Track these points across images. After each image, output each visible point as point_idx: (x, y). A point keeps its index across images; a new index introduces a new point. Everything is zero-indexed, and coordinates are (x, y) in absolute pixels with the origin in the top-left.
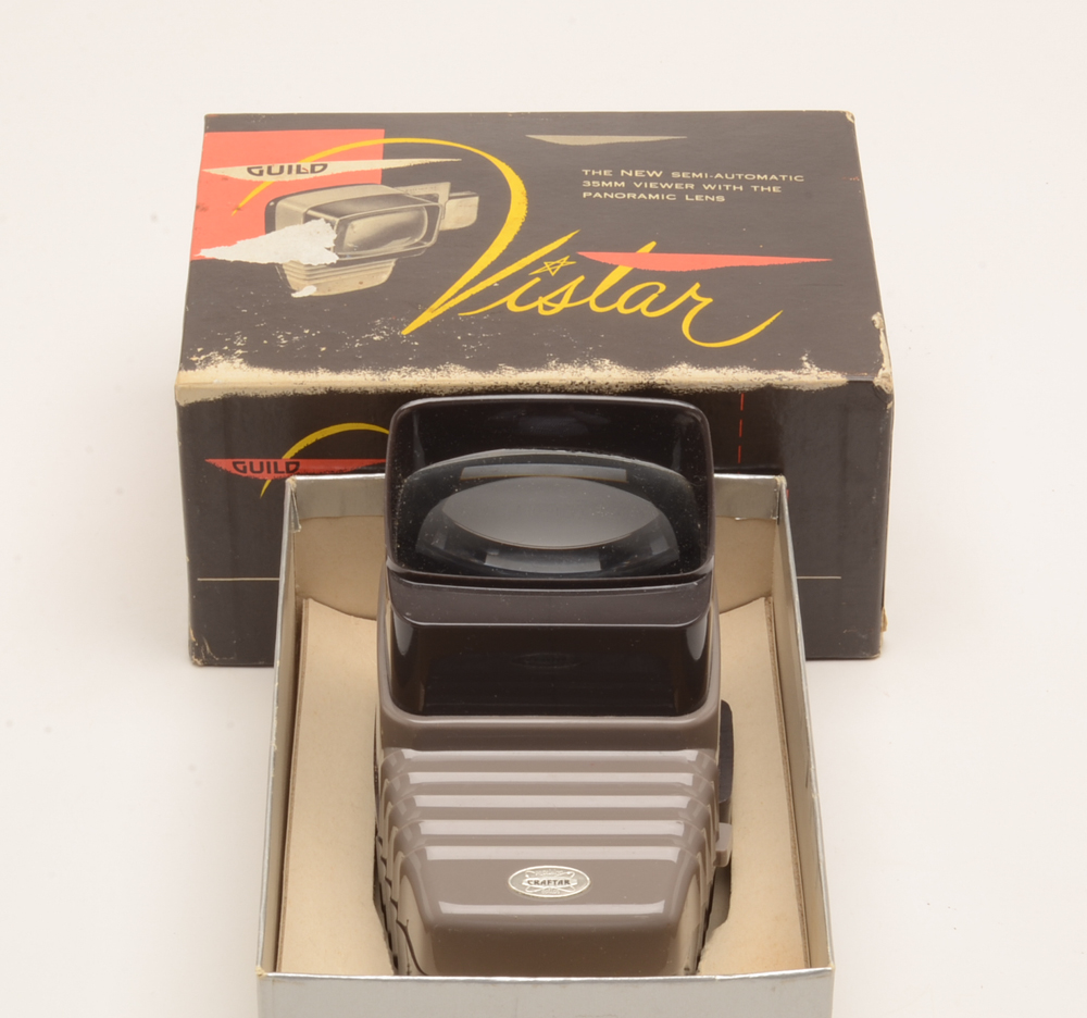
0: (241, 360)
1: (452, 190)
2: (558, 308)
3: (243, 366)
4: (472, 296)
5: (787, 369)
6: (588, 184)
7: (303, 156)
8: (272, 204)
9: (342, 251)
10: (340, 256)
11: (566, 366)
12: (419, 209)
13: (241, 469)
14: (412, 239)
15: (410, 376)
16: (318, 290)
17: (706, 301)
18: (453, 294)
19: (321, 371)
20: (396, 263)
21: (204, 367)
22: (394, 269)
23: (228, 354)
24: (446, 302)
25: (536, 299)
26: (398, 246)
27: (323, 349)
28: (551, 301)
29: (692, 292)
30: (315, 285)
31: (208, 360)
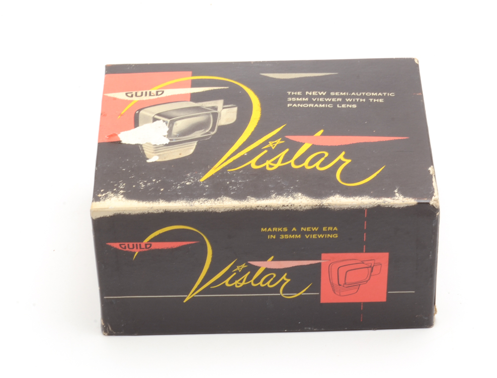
0: (122, 196)
1: (225, 104)
2: (276, 166)
3: (123, 199)
4: (234, 161)
5: (388, 197)
6: (290, 99)
7: (152, 87)
8: (137, 112)
9: (171, 137)
10: (171, 140)
11: (280, 197)
12: (208, 114)
13: (124, 247)
14: (205, 130)
15: (204, 203)
16: (159, 158)
17: (348, 161)
18: (225, 160)
19: (161, 201)
20: (198, 143)
21: (104, 200)
22: (197, 146)
23: (116, 193)
24: (222, 164)
25: (265, 162)
26: (198, 134)
27: (162, 190)
28: (273, 162)
29: (341, 157)
30: (158, 155)
31: (106, 196)
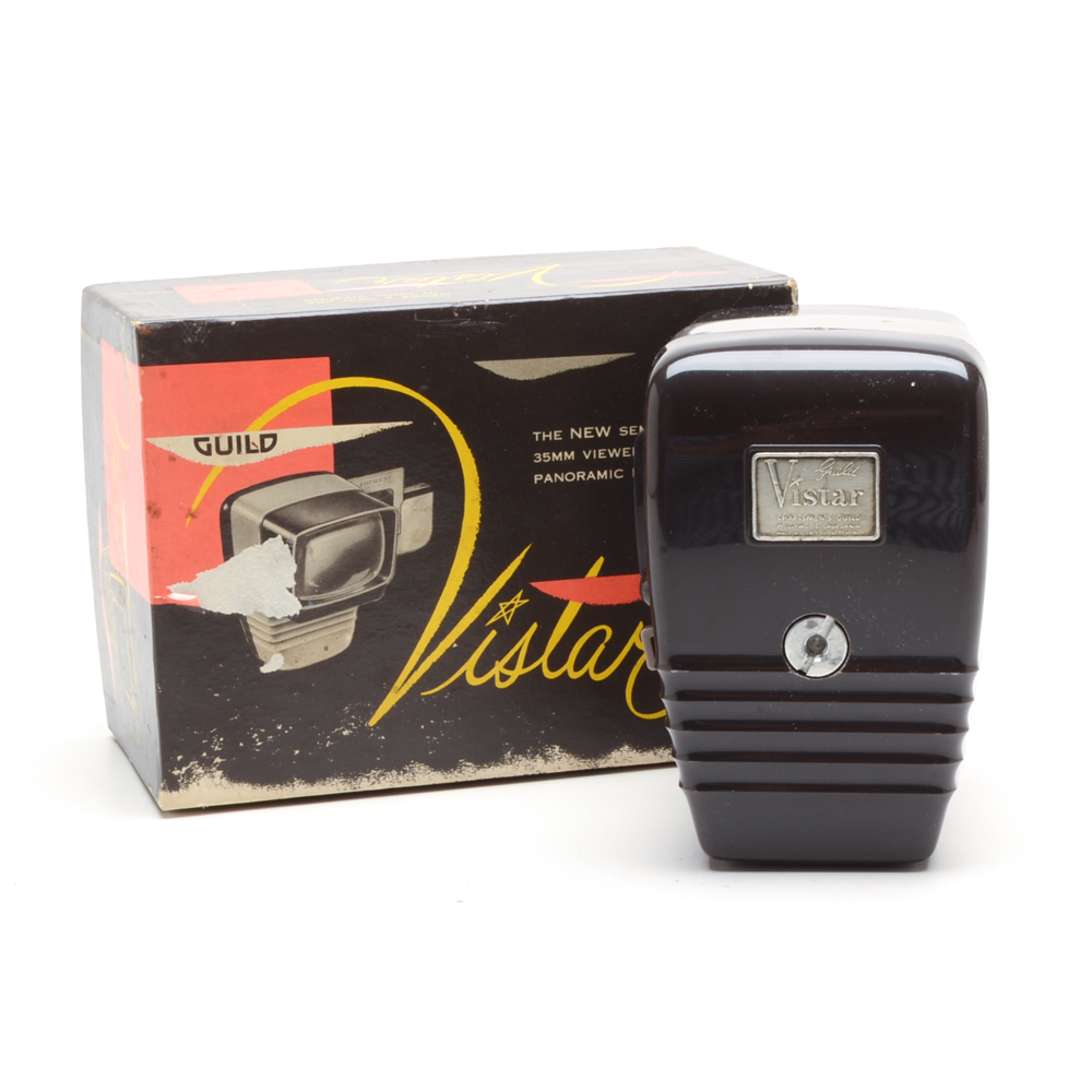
0: (220, 773)
1: (407, 484)
2: (514, 675)
3: (224, 780)
4: (434, 665)
6: (539, 458)
7: (247, 419)
8: (226, 507)
9: (304, 594)
10: (304, 603)
11: (520, 757)
12: (373, 518)
14: (372, 571)
15: (383, 782)
16: (285, 661)
18: (414, 664)
19: (296, 782)
20: (359, 613)
21: (187, 786)
22: (357, 622)
23: (207, 764)
25: (493, 666)
26: (357, 585)
27: (297, 752)
28: (506, 666)
29: (636, 638)
30: (282, 652)
31: (189, 774)
